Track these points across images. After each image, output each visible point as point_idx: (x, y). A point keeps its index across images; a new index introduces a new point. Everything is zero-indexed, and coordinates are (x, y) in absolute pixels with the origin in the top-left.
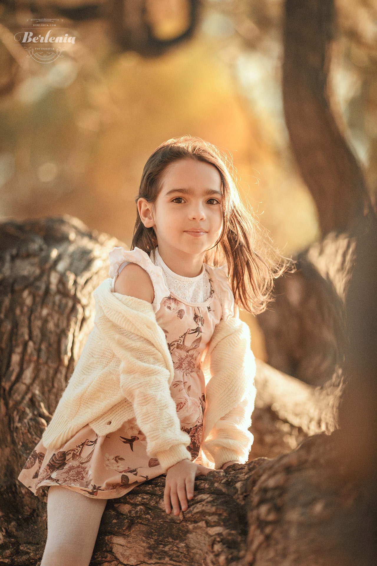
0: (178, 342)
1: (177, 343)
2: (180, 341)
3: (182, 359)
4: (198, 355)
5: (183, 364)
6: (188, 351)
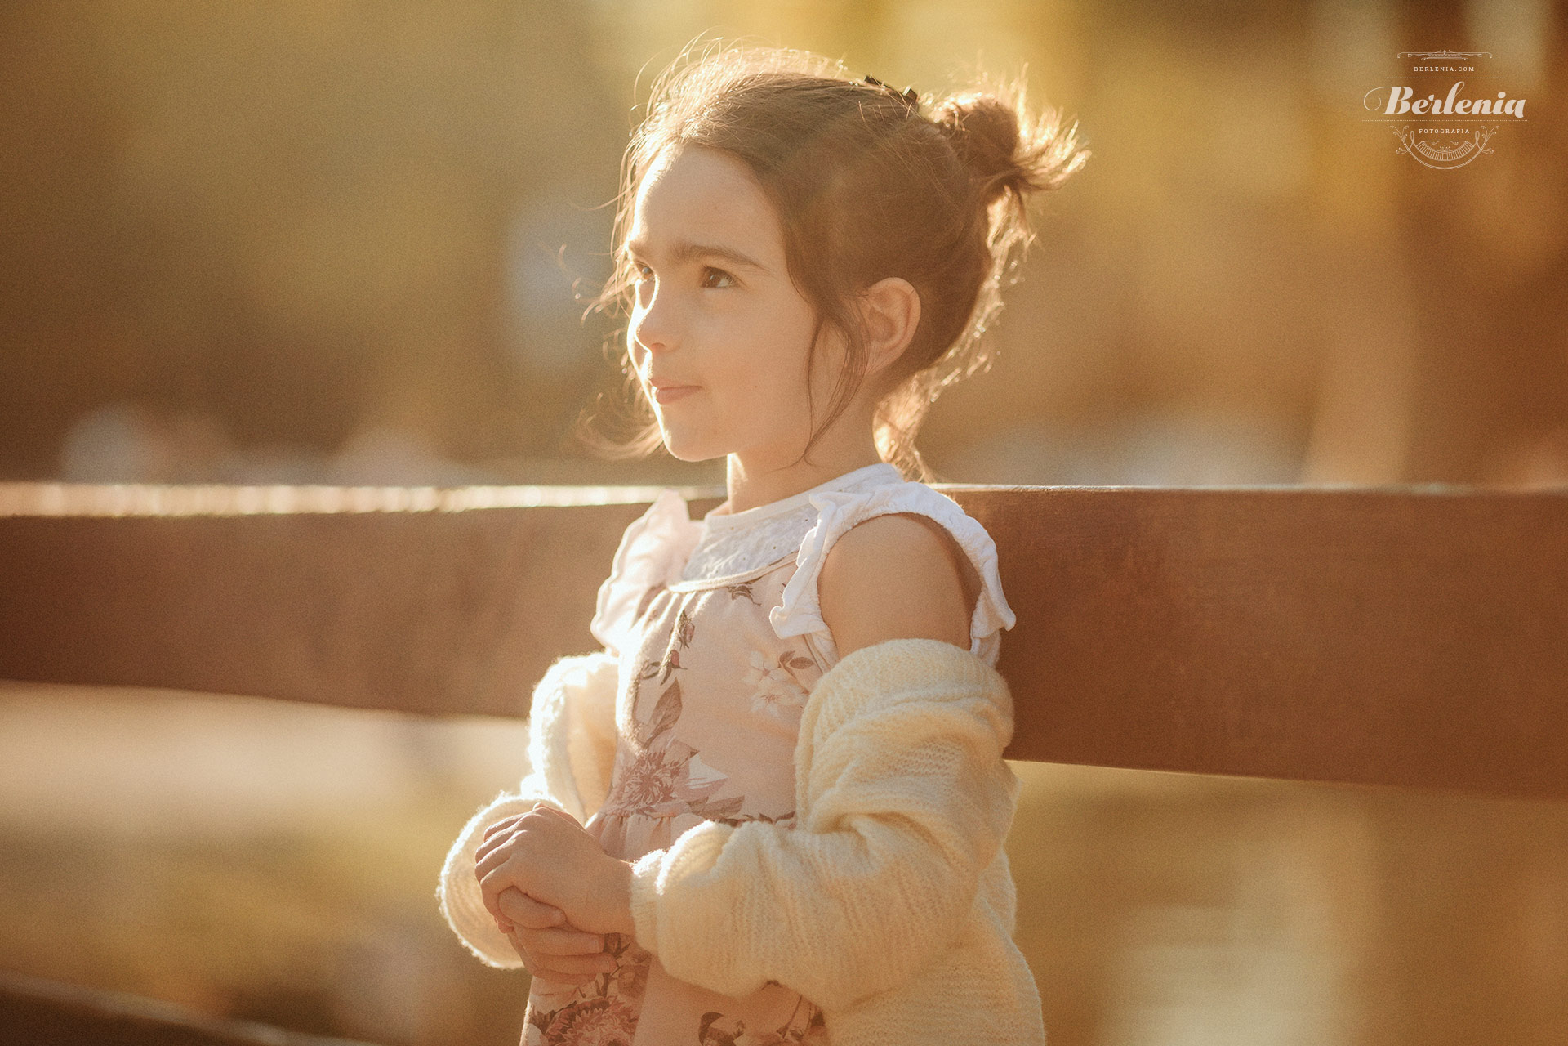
4: (687, 759)
5: (626, 788)
6: (647, 744)
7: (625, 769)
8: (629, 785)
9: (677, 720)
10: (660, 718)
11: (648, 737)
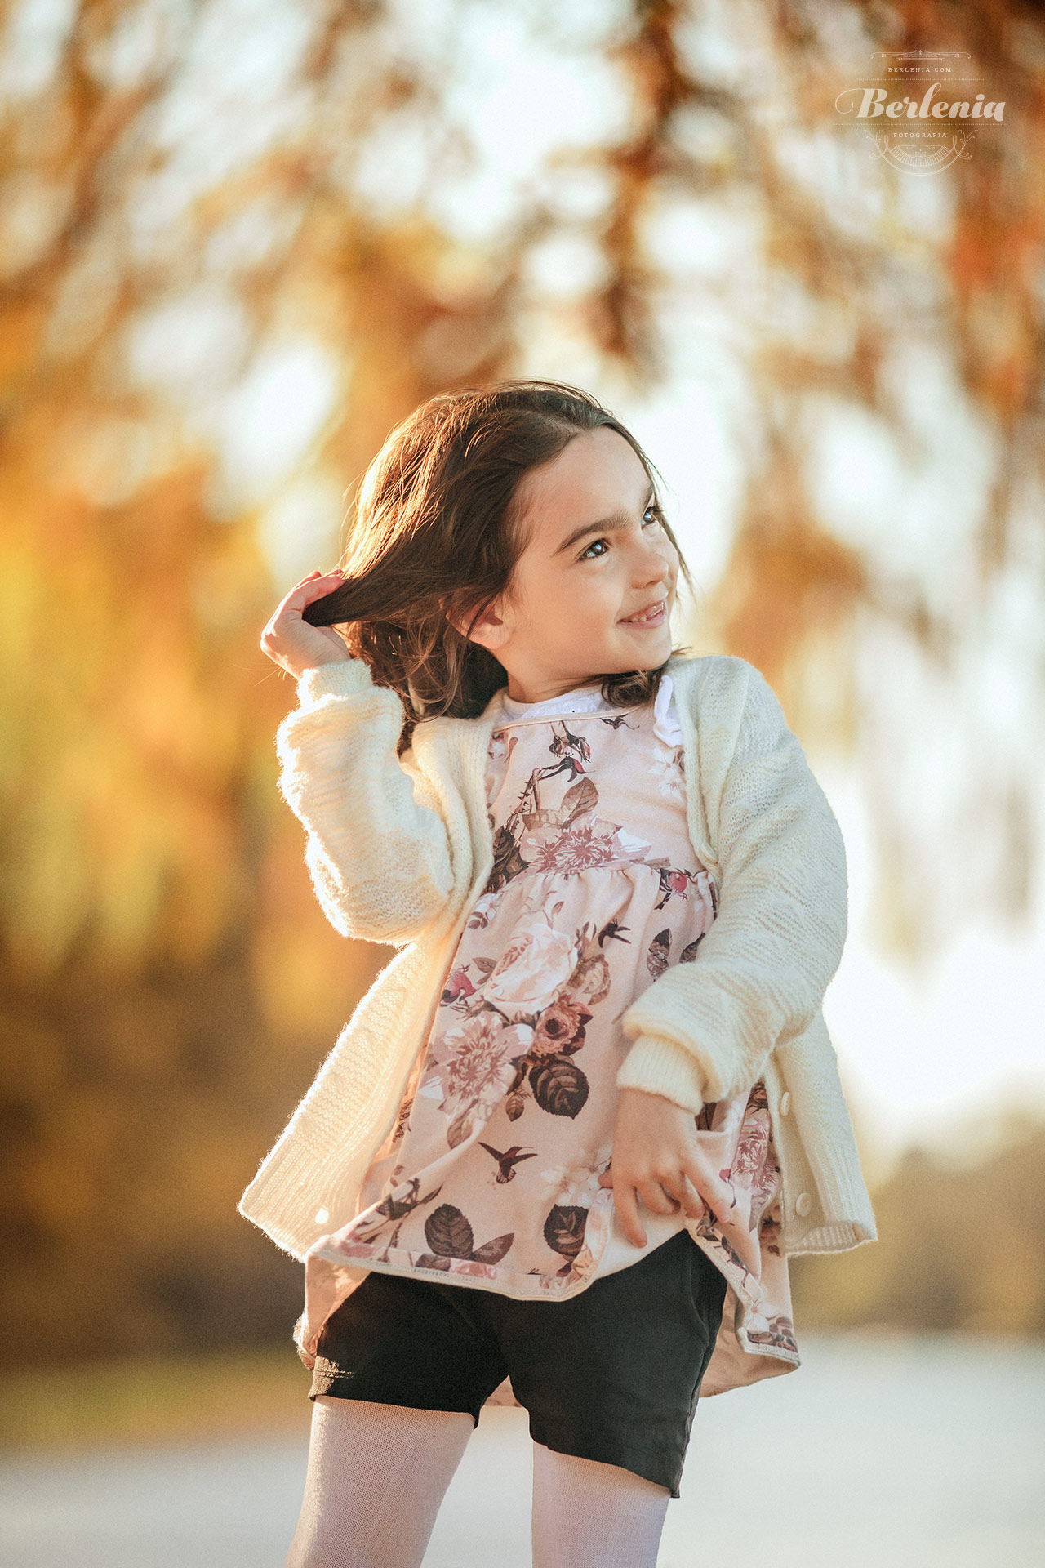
0: (523, 812)
1: (523, 816)
2: (527, 807)
3: (552, 845)
4: (615, 832)
5: (557, 857)
6: (566, 825)
7: (544, 846)
8: (560, 855)
9: (595, 804)
10: (574, 806)
11: (565, 820)
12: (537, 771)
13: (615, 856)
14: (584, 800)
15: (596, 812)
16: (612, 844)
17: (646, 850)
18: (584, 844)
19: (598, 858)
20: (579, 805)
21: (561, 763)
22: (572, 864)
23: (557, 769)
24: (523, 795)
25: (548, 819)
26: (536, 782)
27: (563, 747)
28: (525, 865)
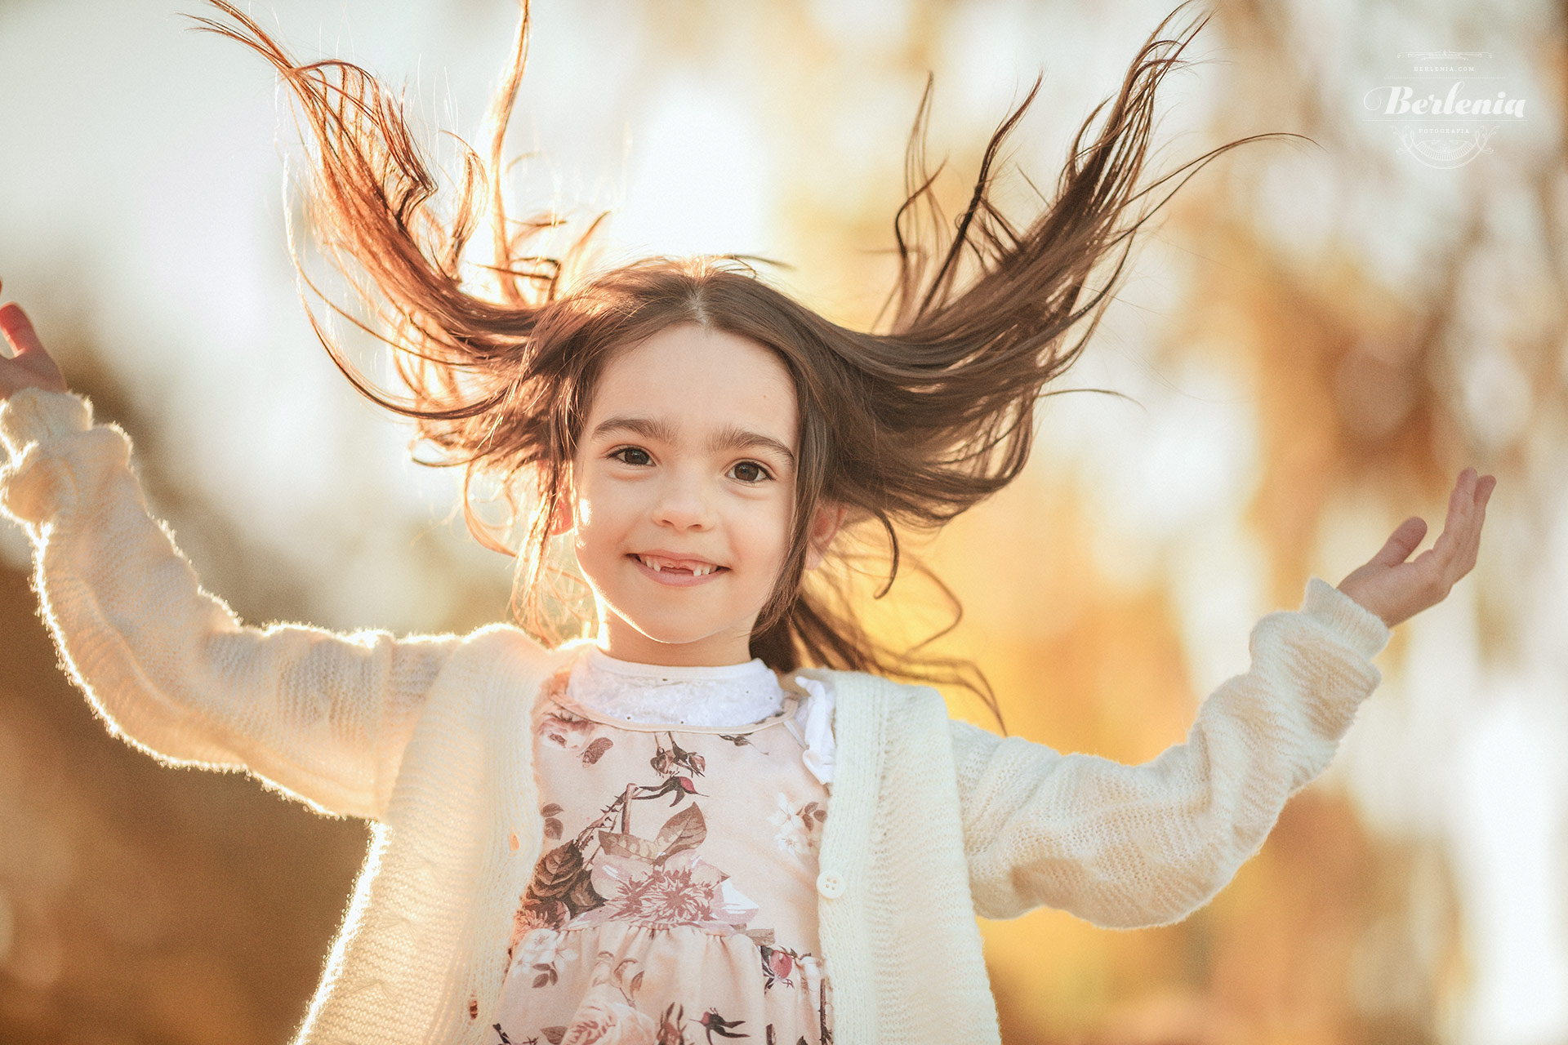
0: (601, 829)
2: (608, 825)
3: (638, 884)
4: (718, 882)
5: (644, 902)
6: (660, 861)
7: (628, 883)
8: (648, 900)
9: (701, 841)
10: (674, 838)
11: (659, 854)
12: (632, 788)
13: (713, 915)
14: (689, 834)
15: (701, 852)
16: (712, 898)
17: (751, 914)
18: (679, 890)
19: (693, 912)
20: (681, 838)
21: (664, 785)
22: (661, 913)
23: (658, 792)
24: (608, 809)
25: (638, 851)
26: (630, 800)
27: (668, 763)
28: (600, 901)
